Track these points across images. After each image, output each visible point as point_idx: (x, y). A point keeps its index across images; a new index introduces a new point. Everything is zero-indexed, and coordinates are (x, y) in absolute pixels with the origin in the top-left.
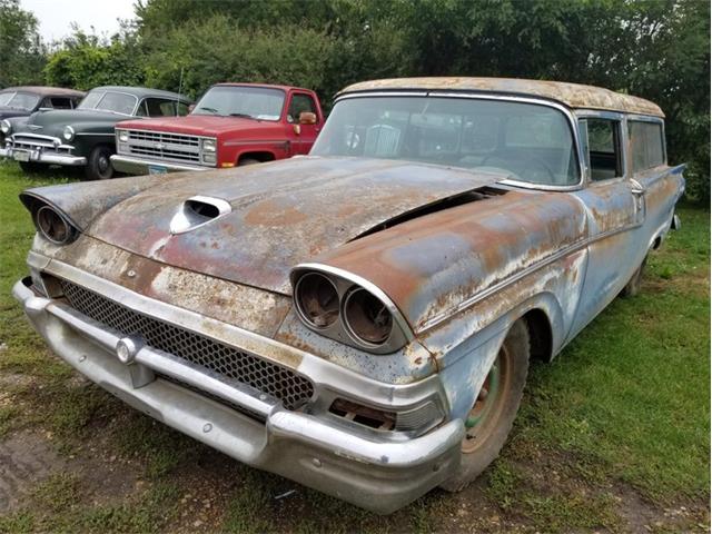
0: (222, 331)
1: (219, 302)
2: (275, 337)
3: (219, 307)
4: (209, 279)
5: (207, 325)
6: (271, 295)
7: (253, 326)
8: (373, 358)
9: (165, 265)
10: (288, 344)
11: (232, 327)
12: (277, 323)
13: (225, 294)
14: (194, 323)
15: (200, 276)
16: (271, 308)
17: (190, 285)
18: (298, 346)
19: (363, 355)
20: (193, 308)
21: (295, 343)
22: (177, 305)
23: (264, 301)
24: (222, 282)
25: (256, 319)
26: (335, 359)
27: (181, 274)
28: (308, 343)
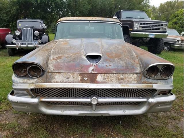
0: (128, 86)
1: (121, 79)
2: (142, 83)
3: (122, 80)
4: (114, 74)
5: (122, 85)
6: (134, 74)
7: (135, 82)
8: (166, 80)
9: (98, 74)
10: (146, 84)
11: (129, 84)
12: (141, 80)
13: (122, 77)
14: (118, 86)
15: (111, 74)
16: (137, 77)
17: (110, 77)
18: (149, 83)
19: (164, 80)
20: (115, 82)
21: (148, 83)
22: (109, 83)
23: (134, 76)
24: (119, 74)
25: (135, 80)
26: (158, 83)
27: (105, 75)
28: (151, 82)
